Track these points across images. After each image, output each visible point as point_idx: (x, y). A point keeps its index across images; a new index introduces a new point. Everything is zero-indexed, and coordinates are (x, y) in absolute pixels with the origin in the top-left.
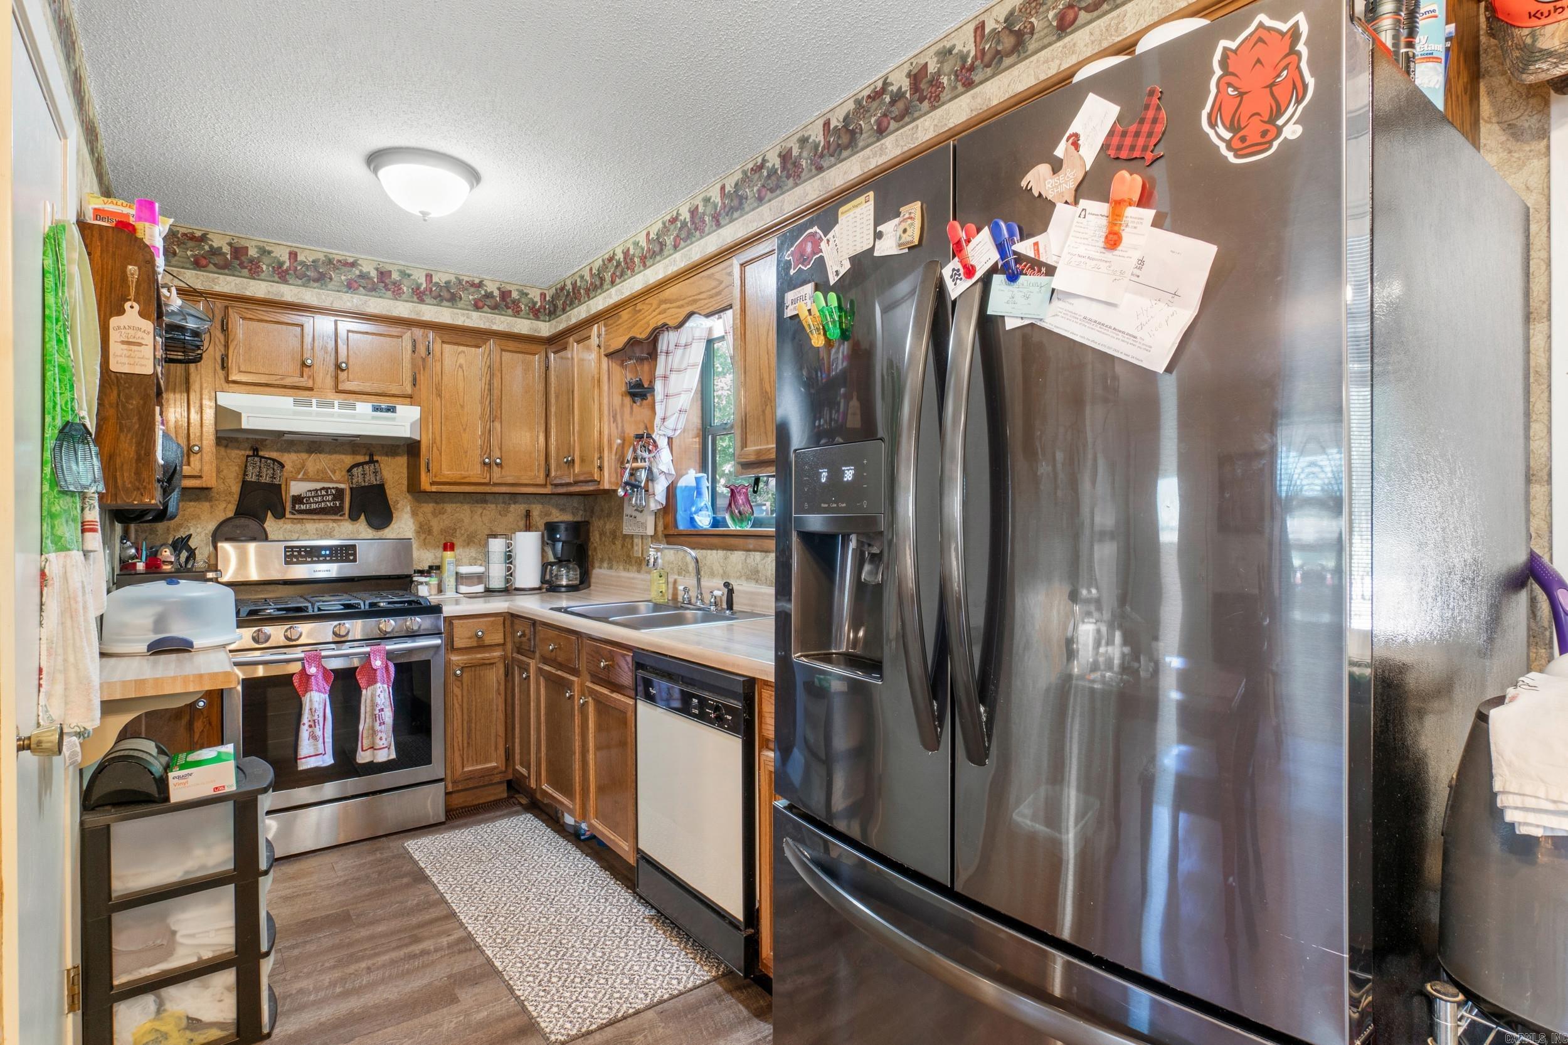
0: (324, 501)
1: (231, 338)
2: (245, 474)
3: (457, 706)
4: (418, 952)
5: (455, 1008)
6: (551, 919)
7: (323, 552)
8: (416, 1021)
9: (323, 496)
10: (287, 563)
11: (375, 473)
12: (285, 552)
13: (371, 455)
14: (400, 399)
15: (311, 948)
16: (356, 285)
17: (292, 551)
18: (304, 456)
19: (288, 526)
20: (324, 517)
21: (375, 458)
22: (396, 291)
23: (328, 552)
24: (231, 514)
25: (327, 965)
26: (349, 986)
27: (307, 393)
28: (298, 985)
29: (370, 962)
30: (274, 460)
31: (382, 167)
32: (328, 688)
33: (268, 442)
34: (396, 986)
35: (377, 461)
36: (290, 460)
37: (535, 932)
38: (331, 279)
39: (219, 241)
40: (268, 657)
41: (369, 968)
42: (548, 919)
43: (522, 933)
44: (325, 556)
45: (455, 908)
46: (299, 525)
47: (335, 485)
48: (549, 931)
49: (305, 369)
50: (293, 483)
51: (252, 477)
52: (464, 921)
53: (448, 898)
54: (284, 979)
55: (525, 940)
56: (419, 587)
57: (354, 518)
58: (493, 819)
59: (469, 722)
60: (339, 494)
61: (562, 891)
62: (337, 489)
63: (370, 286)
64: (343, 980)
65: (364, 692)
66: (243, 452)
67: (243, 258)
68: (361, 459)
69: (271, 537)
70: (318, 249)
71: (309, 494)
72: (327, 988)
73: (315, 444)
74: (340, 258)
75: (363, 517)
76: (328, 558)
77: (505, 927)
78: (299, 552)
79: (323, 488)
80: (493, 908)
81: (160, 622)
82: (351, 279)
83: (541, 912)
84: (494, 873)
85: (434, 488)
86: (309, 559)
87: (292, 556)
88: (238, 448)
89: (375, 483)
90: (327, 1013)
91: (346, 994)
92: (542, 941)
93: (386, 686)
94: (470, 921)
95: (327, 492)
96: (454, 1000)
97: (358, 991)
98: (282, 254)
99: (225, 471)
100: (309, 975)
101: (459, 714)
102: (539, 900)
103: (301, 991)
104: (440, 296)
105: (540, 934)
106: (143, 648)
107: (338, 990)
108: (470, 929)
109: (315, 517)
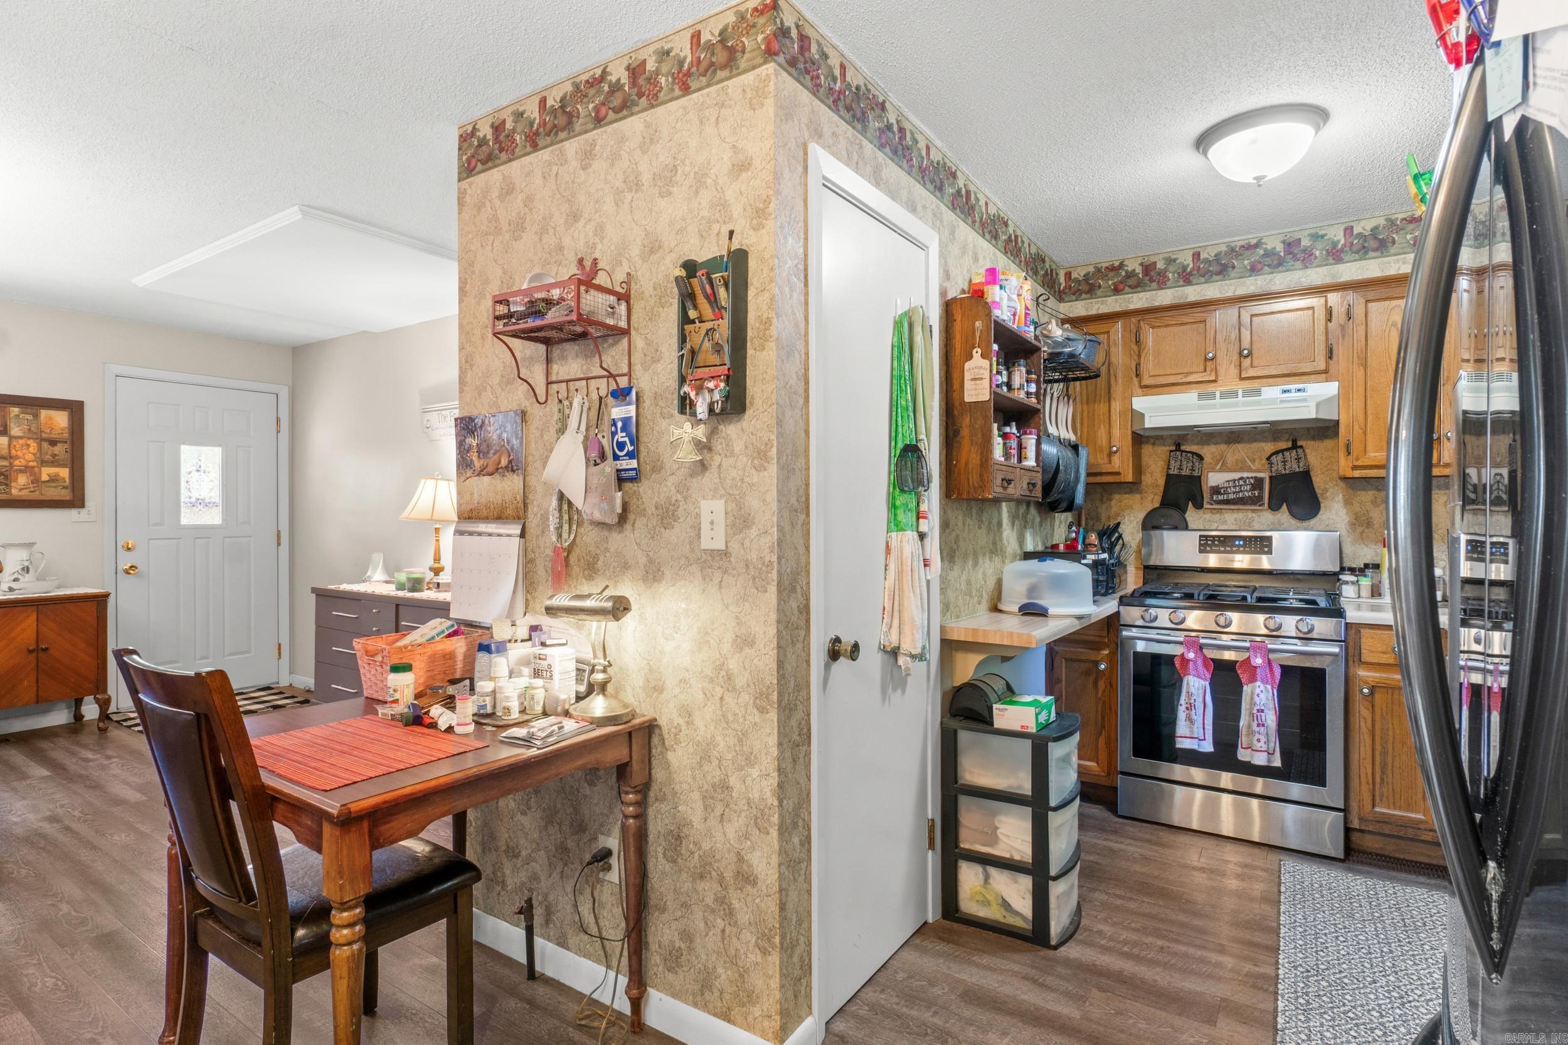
0: (1241, 491)
1: (1142, 347)
2: (1169, 469)
3: (1364, 730)
4: (1213, 961)
5: (1206, 1029)
6: (1385, 1019)
7: (1237, 543)
8: (1164, 1014)
9: (1241, 486)
10: (1201, 551)
11: (1298, 459)
12: (1200, 540)
13: (1294, 441)
14: (1313, 376)
15: (1132, 905)
16: (1260, 266)
17: (1207, 540)
18: (1223, 447)
19: (1208, 516)
20: (1241, 507)
21: (1299, 443)
22: (1307, 258)
23: (1241, 543)
24: (1157, 505)
25: (1133, 925)
26: (1136, 951)
27: (1212, 385)
28: (1101, 927)
29: (1167, 944)
30: (1193, 453)
31: (1209, 148)
32: (1209, 676)
33: (1189, 436)
34: (1172, 977)
35: (1301, 447)
36: (1209, 452)
37: (1352, 1019)
38: (1234, 267)
39: (1134, 266)
40: (1152, 634)
41: (1162, 948)
42: (1382, 1016)
43: (1335, 1010)
44: (1239, 546)
45: (1282, 944)
46: (1218, 515)
47: (1254, 475)
48: (1372, 1030)
49: (1209, 363)
50: (1210, 475)
51: (1174, 471)
52: (1281, 961)
53: (1282, 931)
54: (1096, 917)
55: (1333, 1019)
56: (1344, 587)
57: (1274, 507)
58: (1408, 883)
59: (1384, 753)
60: (1258, 483)
61: (1431, 1000)
62: (1256, 478)
63: (1275, 262)
64: (1135, 944)
65: (1245, 688)
66: (1167, 448)
67: (1152, 273)
68: (1283, 445)
69: (1191, 525)
70: (1221, 241)
71: (1226, 485)
72: (1119, 942)
73: (1234, 435)
74: (1242, 243)
75: (1284, 506)
76: (1241, 549)
77: (1322, 993)
78: (1213, 541)
79: (1242, 478)
80: (1323, 967)
81: (1032, 590)
82: (1255, 261)
83: (1380, 1005)
84: (1356, 936)
85: (1357, 474)
86: (1222, 549)
87: (1206, 545)
88: (1164, 445)
89: (1297, 470)
90: (1105, 960)
91: (1128, 956)
92: (1352, 1033)
93: (1269, 687)
94: (1286, 965)
95: (1245, 482)
96: (1212, 1021)
97: (1137, 959)
98: (1187, 259)
99: (1153, 466)
100: (1115, 924)
101: (1368, 740)
102: (1389, 992)
103: (1100, 933)
104: (1364, 247)
105: (1357, 1025)
106: (1015, 609)
107: (1126, 949)
108: (1281, 972)
109: (1232, 507)
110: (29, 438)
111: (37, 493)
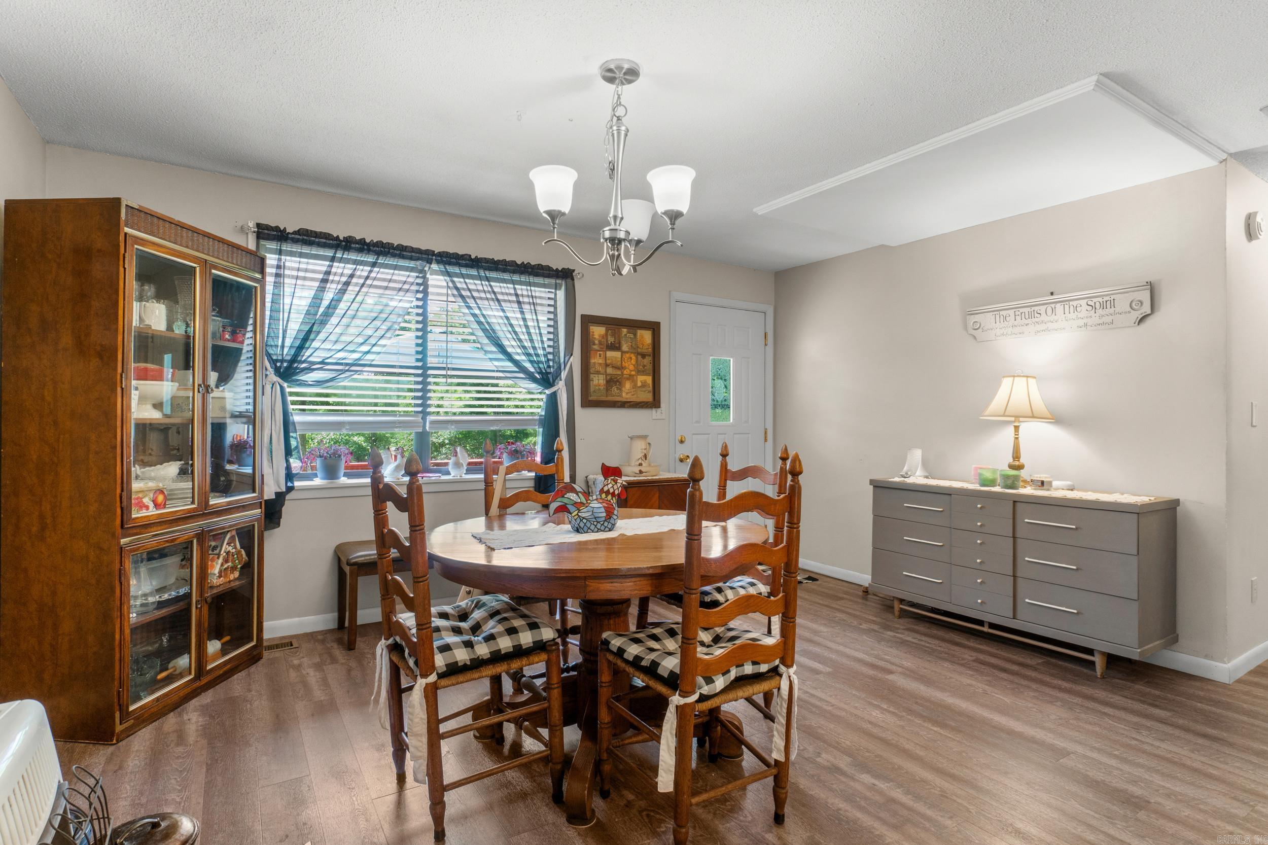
110: (632, 353)
111: (635, 396)
